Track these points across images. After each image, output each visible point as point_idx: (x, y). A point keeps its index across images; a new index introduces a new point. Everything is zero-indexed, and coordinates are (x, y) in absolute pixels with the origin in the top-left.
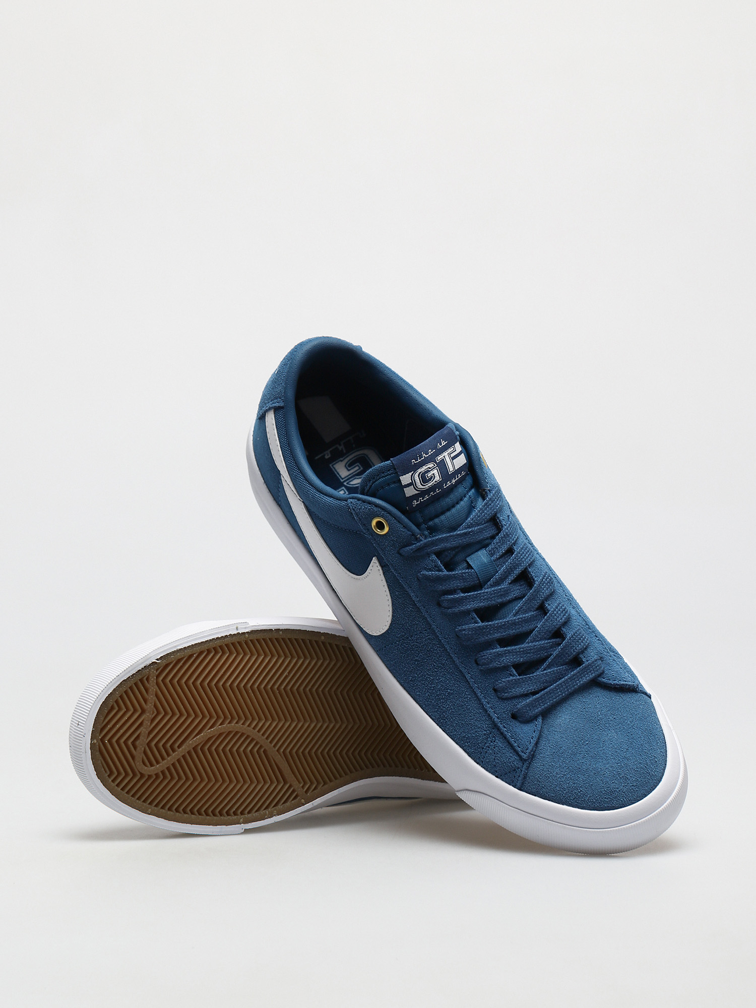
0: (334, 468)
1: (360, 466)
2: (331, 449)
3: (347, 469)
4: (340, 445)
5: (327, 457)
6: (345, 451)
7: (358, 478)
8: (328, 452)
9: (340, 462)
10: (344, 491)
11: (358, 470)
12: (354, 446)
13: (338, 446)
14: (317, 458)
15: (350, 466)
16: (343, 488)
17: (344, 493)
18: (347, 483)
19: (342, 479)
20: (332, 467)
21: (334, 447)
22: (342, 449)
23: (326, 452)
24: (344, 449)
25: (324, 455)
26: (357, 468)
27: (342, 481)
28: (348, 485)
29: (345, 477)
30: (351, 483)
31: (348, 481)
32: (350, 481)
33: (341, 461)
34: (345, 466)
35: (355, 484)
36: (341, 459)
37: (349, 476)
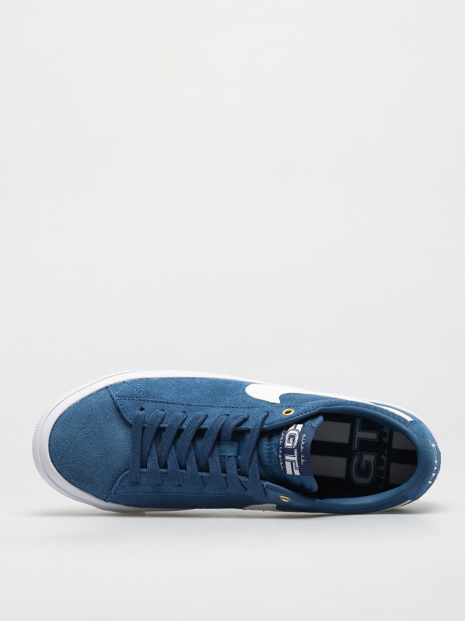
0: (373, 455)
1: (363, 469)
2: (385, 462)
3: (367, 461)
4: (384, 469)
5: (383, 456)
6: (378, 468)
7: (357, 461)
8: (385, 459)
9: (374, 460)
10: (355, 449)
11: (362, 465)
12: (378, 476)
13: (384, 467)
14: (386, 451)
15: (368, 464)
16: (357, 450)
17: (355, 448)
18: (358, 454)
19: (363, 454)
20: (374, 454)
21: (385, 464)
22: (380, 468)
23: (386, 458)
24: (380, 469)
25: (385, 456)
26: (363, 466)
27: (362, 452)
28: (357, 454)
29: (363, 456)
30: (357, 456)
31: (360, 455)
32: (358, 457)
33: (374, 462)
34: (369, 461)
35: (354, 458)
36: (375, 463)
37: (362, 458)
